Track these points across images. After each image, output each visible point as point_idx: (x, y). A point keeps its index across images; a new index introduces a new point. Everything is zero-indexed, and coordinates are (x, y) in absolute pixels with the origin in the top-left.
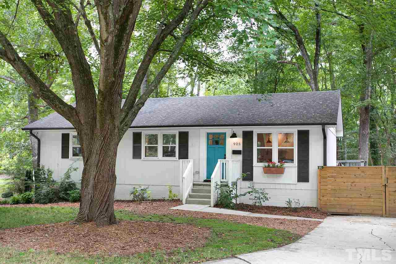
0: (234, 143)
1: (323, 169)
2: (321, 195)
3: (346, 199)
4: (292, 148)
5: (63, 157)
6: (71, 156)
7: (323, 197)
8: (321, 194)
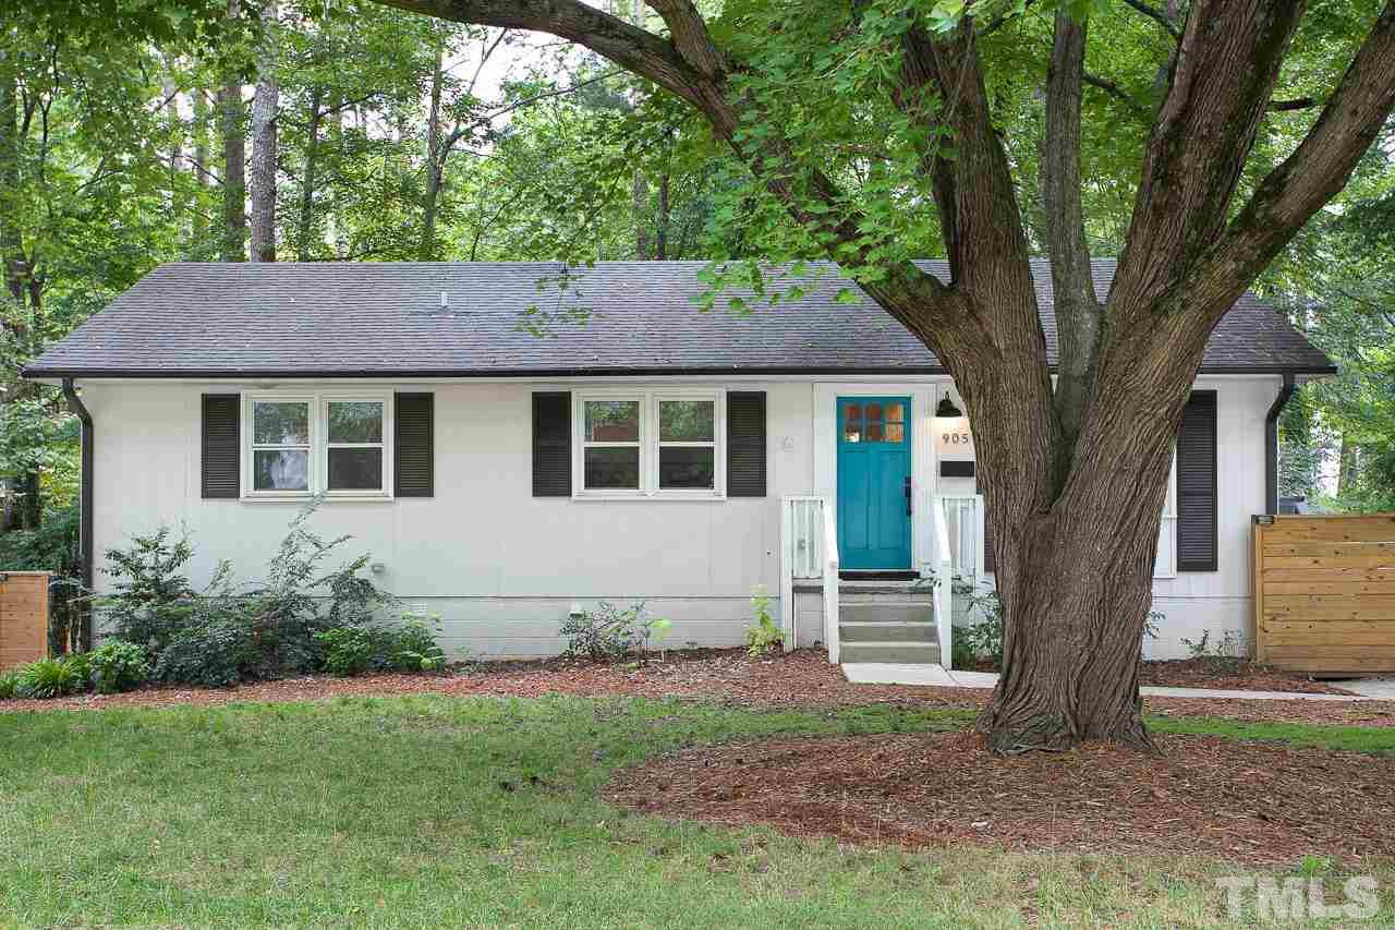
0: (946, 438)
1: (1272, 527)
2: (1268, 615)
3: (1351, 625)
5: (207, 493)
6: (247, 486)
7: (1274, 619)
8: (1267, 611)
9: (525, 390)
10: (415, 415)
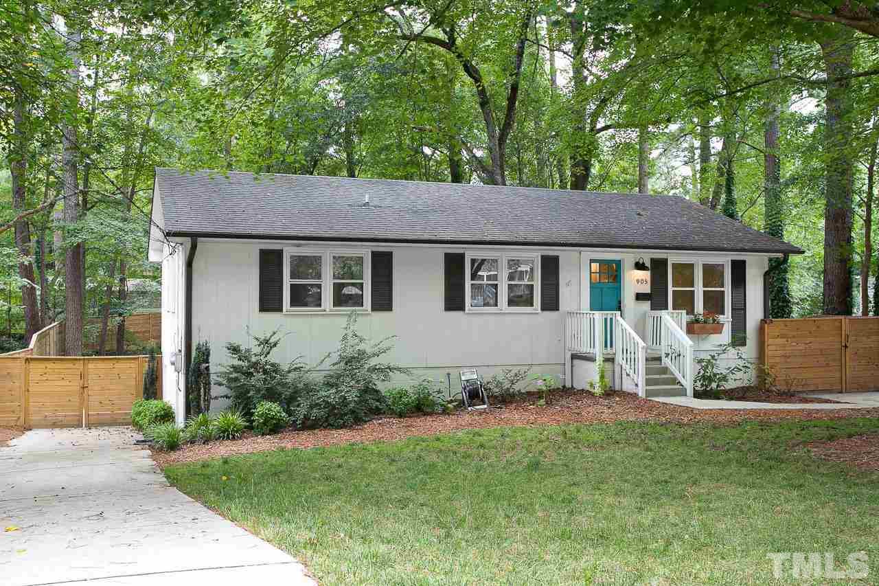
0: (638, 281)
4: (722, 289)
5: (263, 309)
6: (286, 306)
9: (439, 252)
10: (383, 264)
